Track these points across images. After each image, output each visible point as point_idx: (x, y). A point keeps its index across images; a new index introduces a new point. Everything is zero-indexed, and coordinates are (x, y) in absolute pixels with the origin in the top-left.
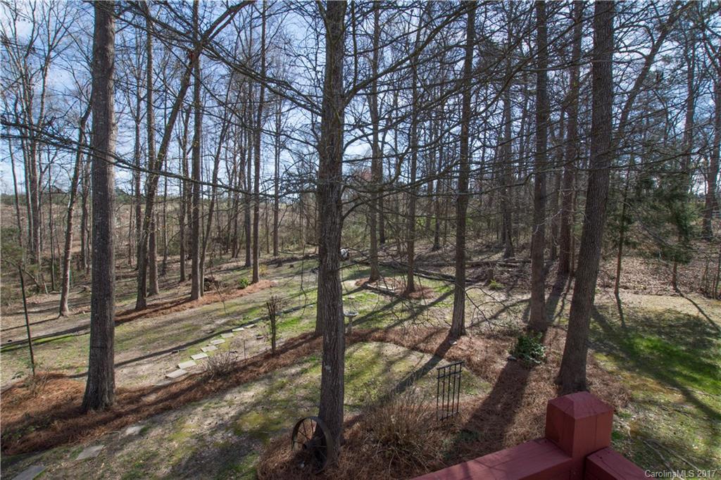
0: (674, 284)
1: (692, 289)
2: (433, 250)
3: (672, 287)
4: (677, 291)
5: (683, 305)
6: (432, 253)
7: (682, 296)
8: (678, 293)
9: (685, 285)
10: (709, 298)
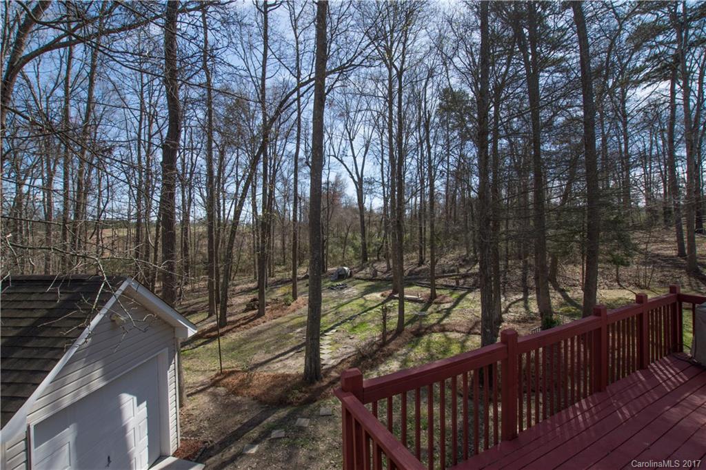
0: (618, 280)
1: (630, 284)
2: (420, 265)
3: (617, 284)
4: (621, 286)
5: (628, 294)
6: (420, 268)
7: (624, 288)
8: (622, 287)
9: (625, 281)
10: (642, 289)
